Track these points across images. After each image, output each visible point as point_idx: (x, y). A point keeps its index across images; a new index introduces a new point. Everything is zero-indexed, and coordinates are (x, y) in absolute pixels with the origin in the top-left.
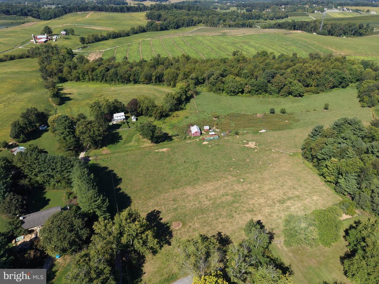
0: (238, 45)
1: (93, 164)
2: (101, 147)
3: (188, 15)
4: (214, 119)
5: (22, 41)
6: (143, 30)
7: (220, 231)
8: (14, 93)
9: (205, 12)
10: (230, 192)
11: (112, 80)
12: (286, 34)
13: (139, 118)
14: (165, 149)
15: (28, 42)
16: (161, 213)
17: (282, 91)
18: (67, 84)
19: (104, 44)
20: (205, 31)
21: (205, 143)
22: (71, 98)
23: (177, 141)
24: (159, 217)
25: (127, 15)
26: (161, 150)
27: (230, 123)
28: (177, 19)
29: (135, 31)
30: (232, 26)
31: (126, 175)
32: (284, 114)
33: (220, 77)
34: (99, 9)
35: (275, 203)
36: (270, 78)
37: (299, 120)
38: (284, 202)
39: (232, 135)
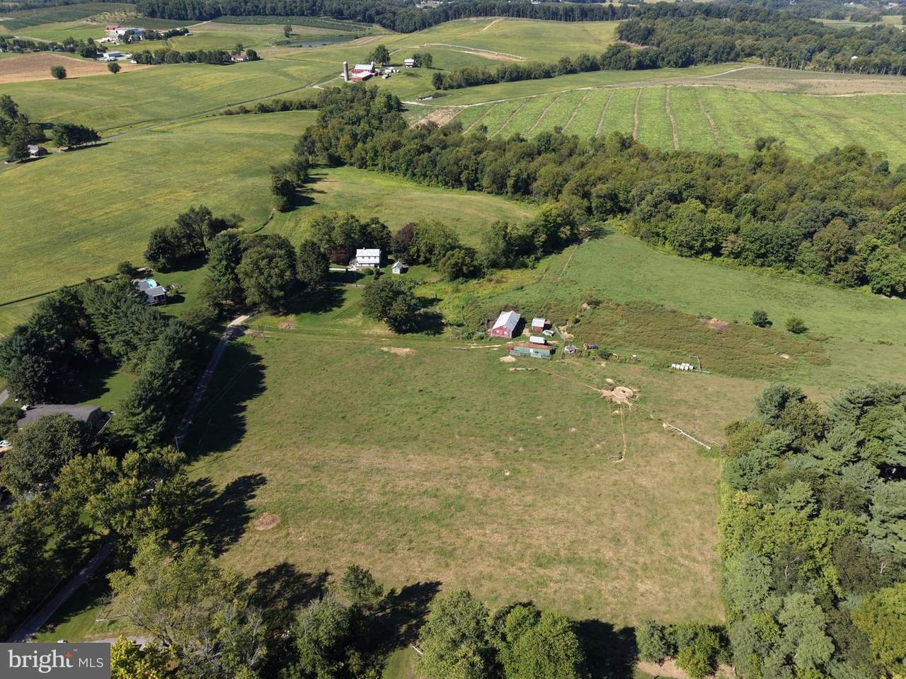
0: (802, 123)
1: (243, 344)
2: (286, 314)
3: (729, 31)
4: (585, 306)
5: (326, 73)
6: (591, 66)
7: (332, 570)
8: (232, 176)
9: (787, 28)
11: (425, 176)
13: (413, 269)
14: (407, 350)
16: (265, 484)
17: (837, 267)
19: (478, 93)
20: (755, 76)
21: (509, 359)
22: (316, 201)
23: (447, 339)
24: (253, 490)
25: (575, 27)
26: (394, 350)
27: (615, 324)
28: (692, 41)
29: (569, 67)
30: (846, 67)
31: (281, 384)
32: (796, 335)
33: (664, 202)
34: (518, 11)
35: (522, 557)
36: (819, 224)
37: (827, 362)
38: (549, 562)
39: (591, 356)
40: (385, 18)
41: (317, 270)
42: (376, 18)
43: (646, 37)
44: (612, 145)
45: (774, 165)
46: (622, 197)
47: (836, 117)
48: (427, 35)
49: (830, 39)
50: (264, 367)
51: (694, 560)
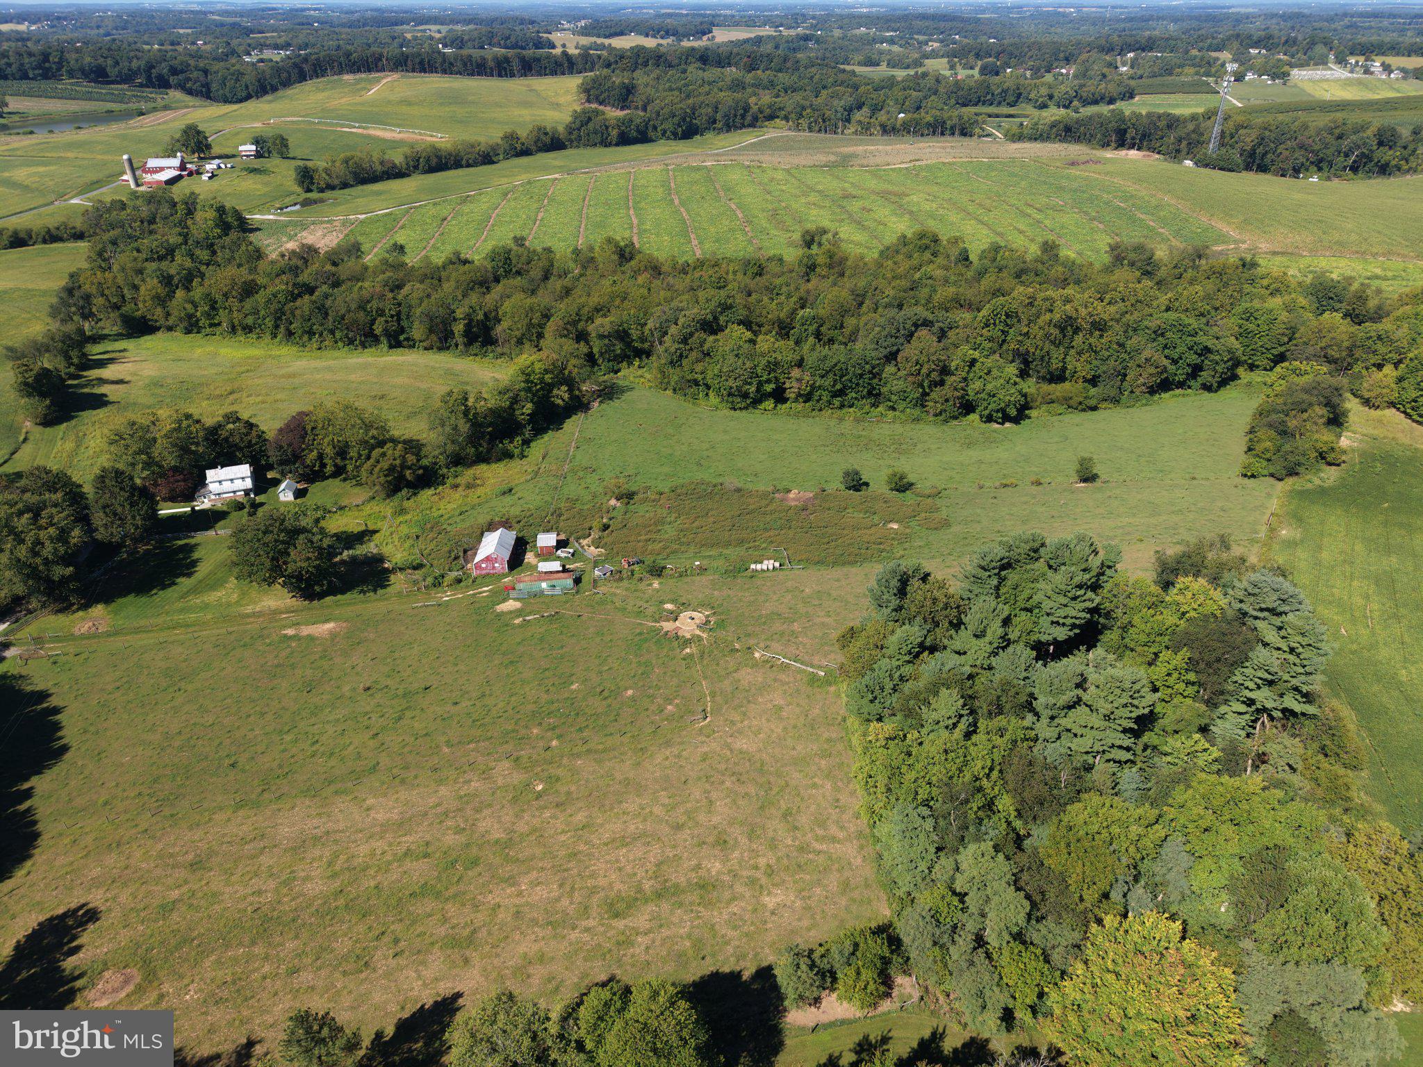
0: (855, 206)
2: (85, 607)
3: (738, 85)
4: (613, 502)
5: (92, 176)
6: (551, 143)
7: (259, 1033)
9: (812, 78)
10: (450, 839)
11: (311, 333)
12: (1073, 164)
14: (331, 625)
15: (109, 183)
16: (98, 919)
17: (933, 395)
18: (149, 344)
19: (379, 193)
20: (785, 147)
21: (511, 605)
22: (111, 398)
23: (400, 594)
24: (75, 938)
25: (517, 86)
26: (306, 631)
27: (661, 521)
28: (690, 101)
29: (519, 146)
30: (894, 129)
31: (97, 732)
32: (901, 495)
33: (697, 335)
34: (421, 63)
35: (585, 910)
36: (901, 340)
37: (946, 524)
38: (629, 907)
39: (637, 576)
40: (189, 79)
41: (134, 517)
42: (173, 80)
43: (625, 96)
44: (605, 258)
45: (831, 266)
46: (635, 334)
47: (895, 195)
48: (273, 105)
49: (868, 92)
50: (56, 710)
51: (834, 839)
